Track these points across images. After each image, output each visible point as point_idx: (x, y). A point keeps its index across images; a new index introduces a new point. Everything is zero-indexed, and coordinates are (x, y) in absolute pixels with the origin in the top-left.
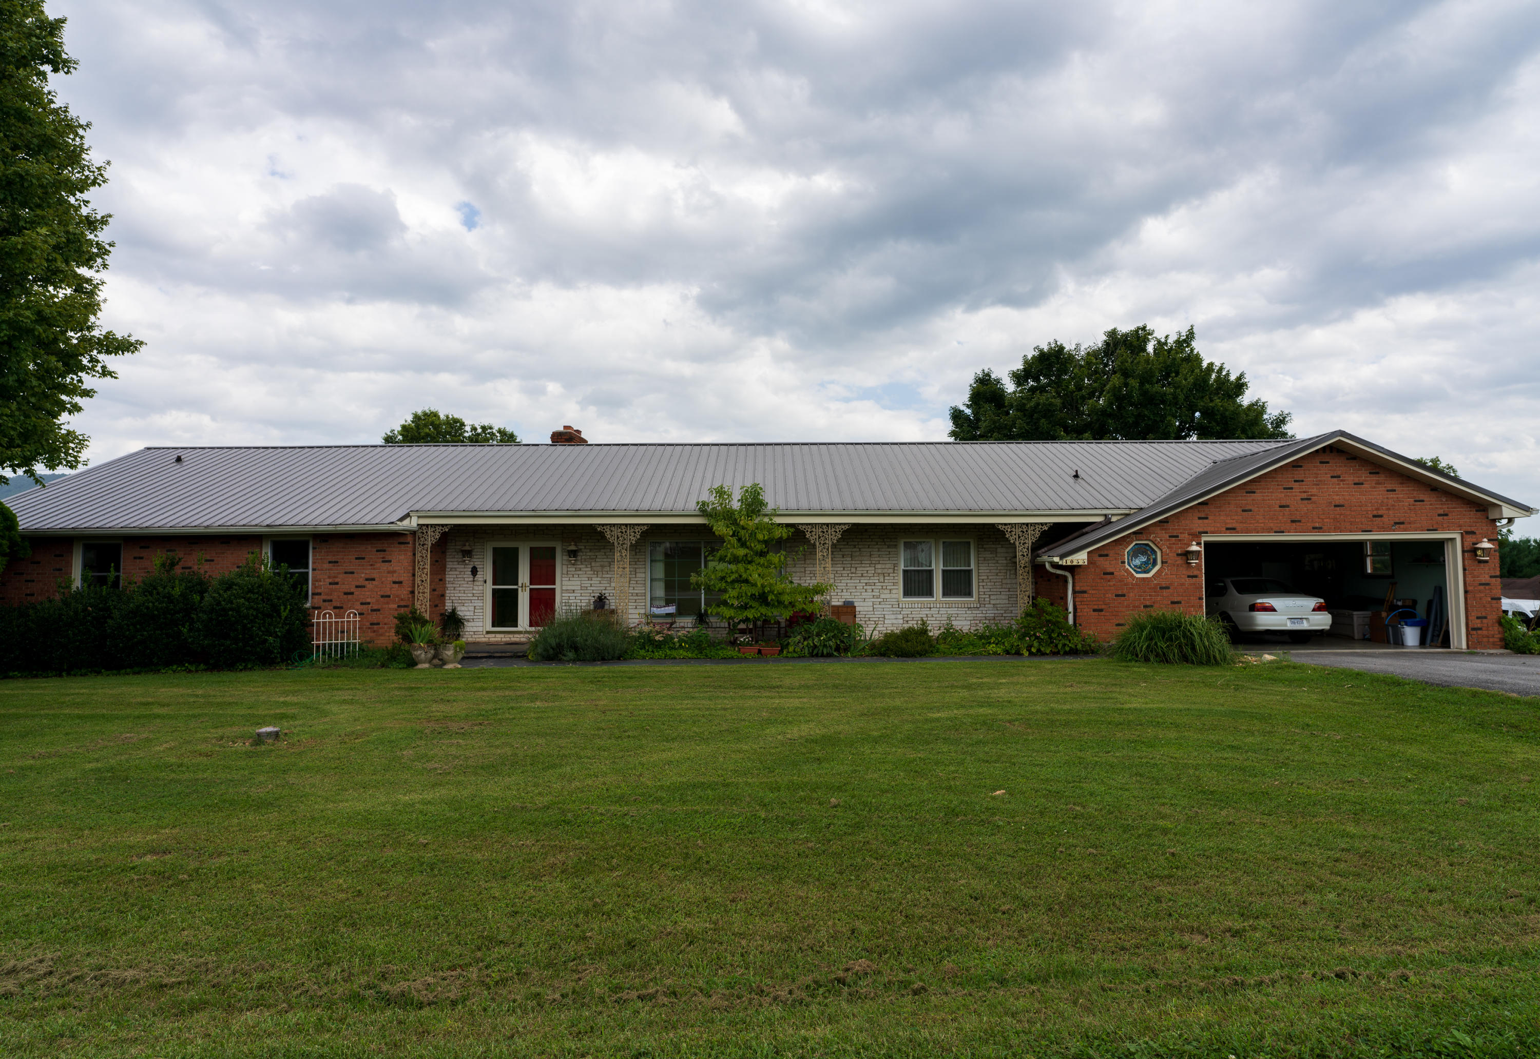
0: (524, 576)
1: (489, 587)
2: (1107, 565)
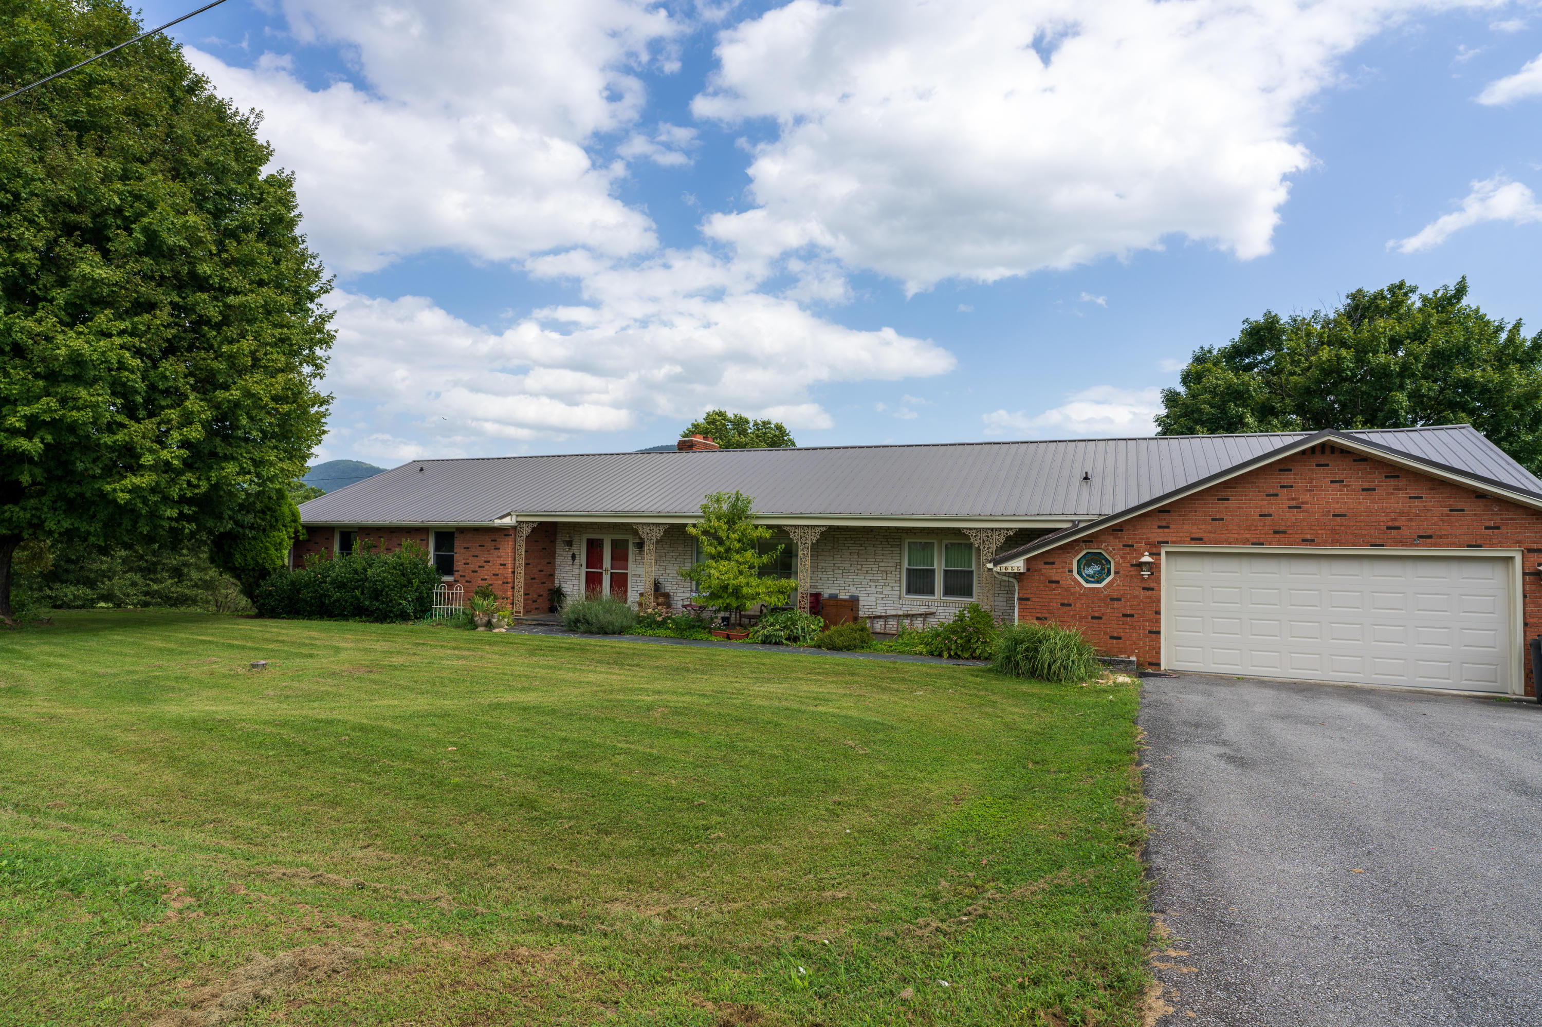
0: (607, 562)
1: (584, 570)
2: (1052, 572)
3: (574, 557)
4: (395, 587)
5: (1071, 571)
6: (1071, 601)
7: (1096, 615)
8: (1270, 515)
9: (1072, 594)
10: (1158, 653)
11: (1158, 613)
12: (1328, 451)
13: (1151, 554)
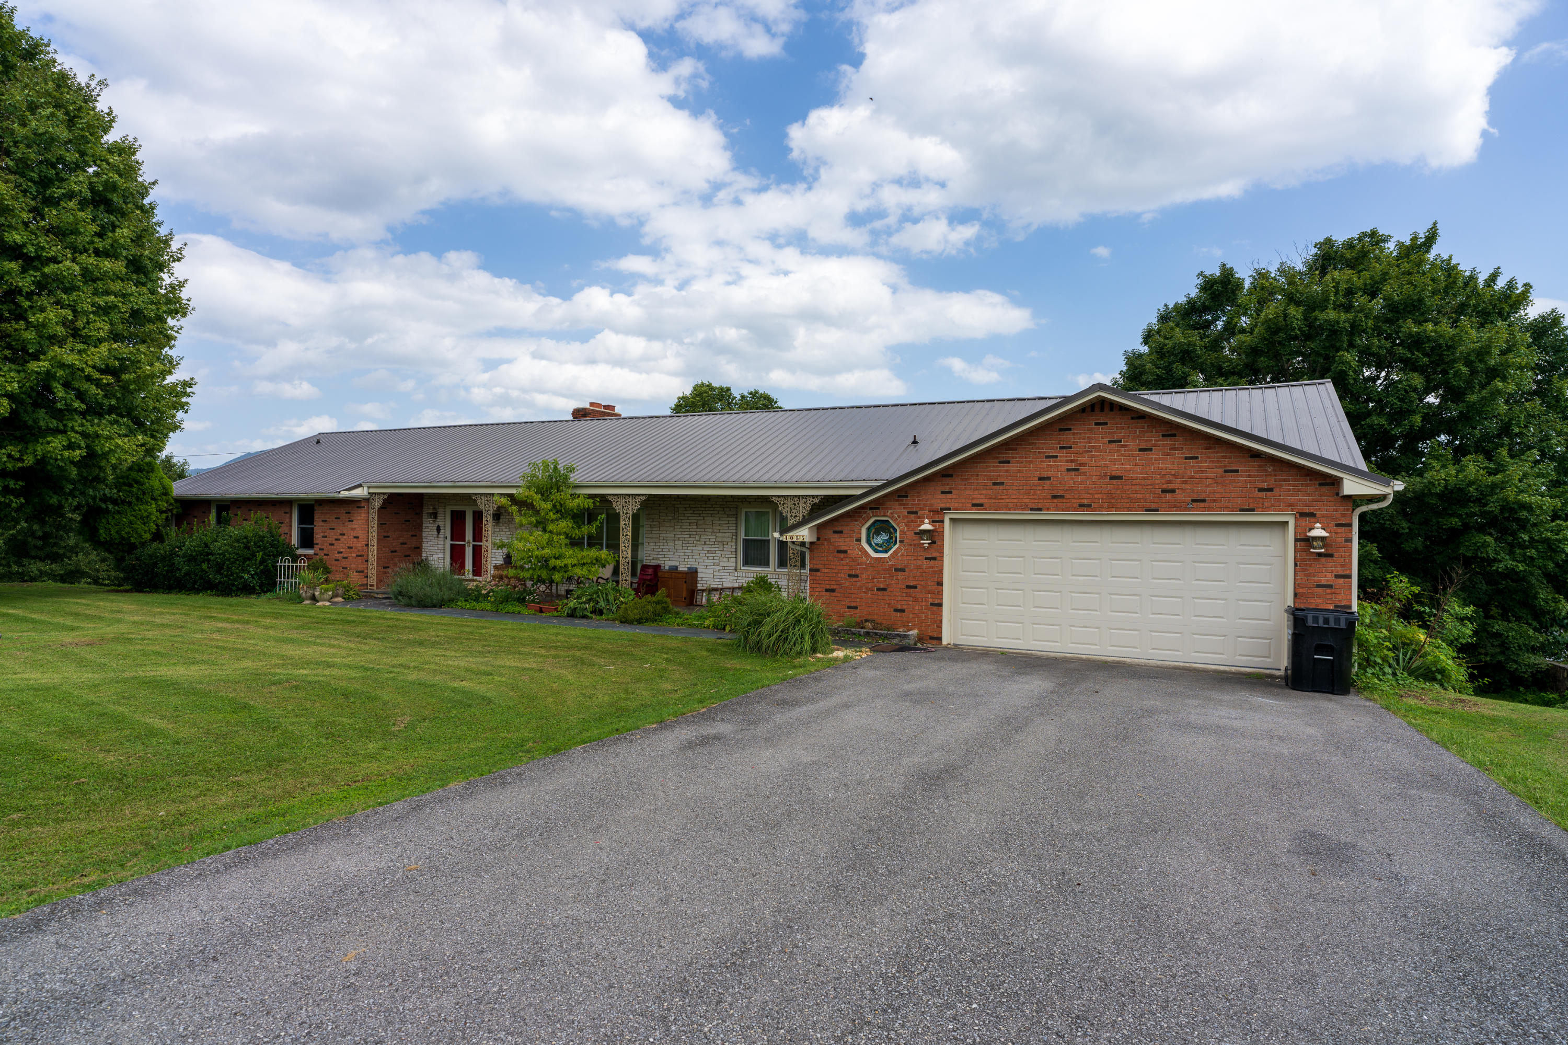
1: (449, 542)
2: (841, 542)
3: (438, 529)
4: (237, 560)
5: (859, 540)
6: (857, 572)
7: (882, 586)
8: (1049, 479)
9: (859, 564)
10: (940, 626)
11: (940, 584)
12: (1107, 408)
13: (934, 522)
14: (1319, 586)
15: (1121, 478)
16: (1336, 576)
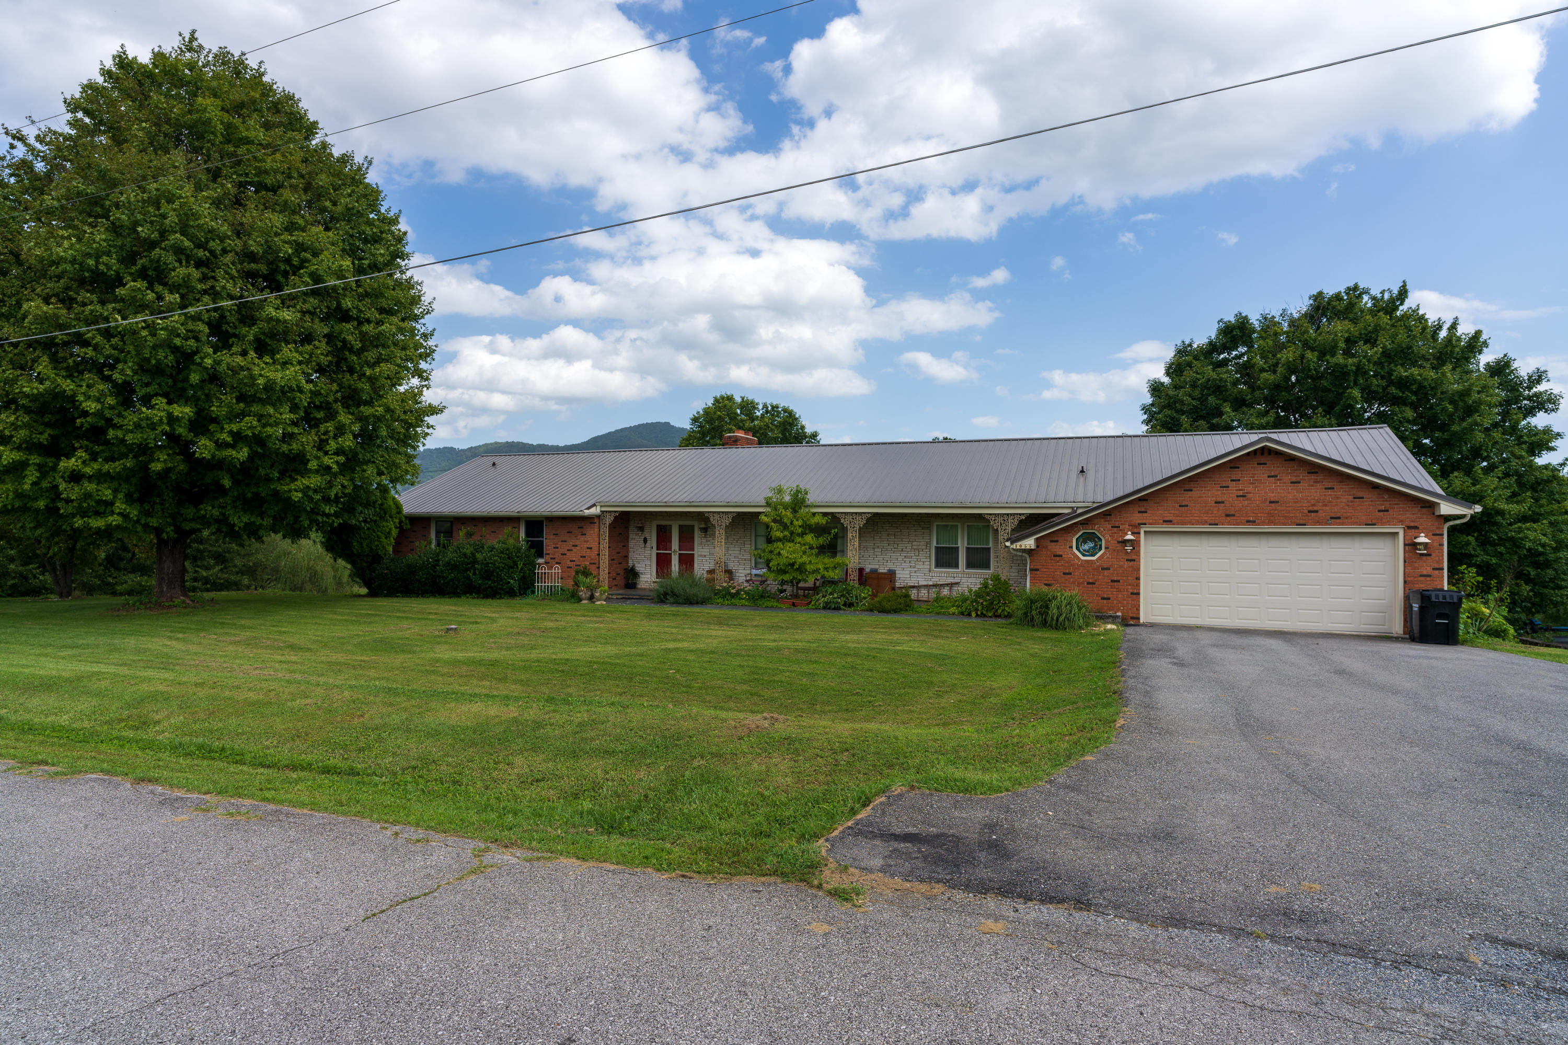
0: (675, 544)
1: (655, 551)
2: (1056, 548)
3: (645, 541)
4: (503, 568)
5: (1071, 547)
6: (1071, 571)
7: (1091, 581)
8: (1223, 502)
9: (1072, 565)
10: (1138, 610)
11: (1138, 579)
12: (1266, 452)
13: (1133, 534)
14: (1422, 576)
15: (1277, 502)
16: (1434, 569)
